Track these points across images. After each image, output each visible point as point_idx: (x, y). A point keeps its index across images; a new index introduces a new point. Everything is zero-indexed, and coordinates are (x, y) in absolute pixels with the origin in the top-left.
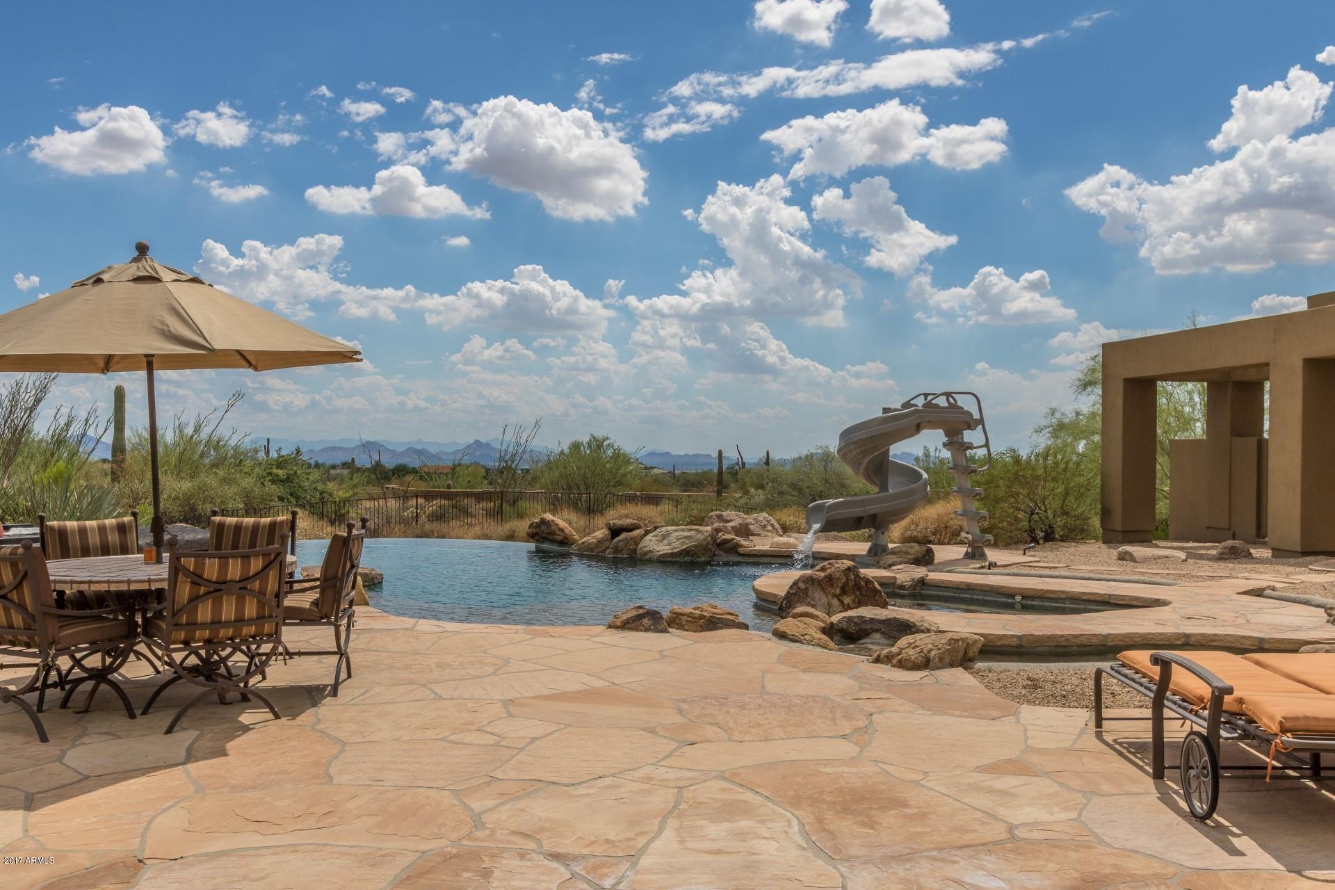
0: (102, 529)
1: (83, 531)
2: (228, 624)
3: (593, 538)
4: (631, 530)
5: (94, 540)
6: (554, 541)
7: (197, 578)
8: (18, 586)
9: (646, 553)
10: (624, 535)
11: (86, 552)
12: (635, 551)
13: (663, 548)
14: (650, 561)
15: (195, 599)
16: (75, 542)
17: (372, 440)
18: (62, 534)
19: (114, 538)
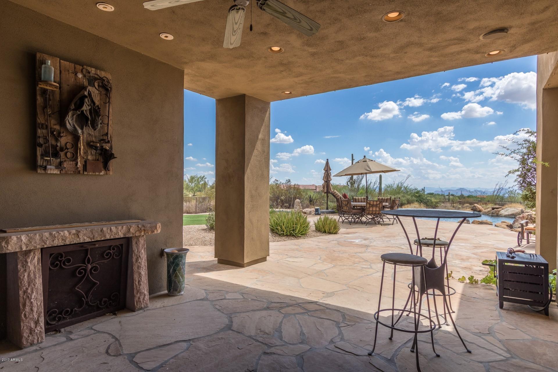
0: (361, 199)
1: (358, 199)
2: (374, 211)
3: (487, 210)
4: (498, 209)
5: (360, 200)
6: (477, 211)
7: (370, 204)
8: (347, 204)
9: (501, 214)
10: (495, 210)
11: (359, 202)
12: (498, 214)
13: (506, 213)
14: (502, 216)
15: (369, 207)
16: (357, 200)
17: (462, 187)
18: (356, 199)
19: (363, 200)
